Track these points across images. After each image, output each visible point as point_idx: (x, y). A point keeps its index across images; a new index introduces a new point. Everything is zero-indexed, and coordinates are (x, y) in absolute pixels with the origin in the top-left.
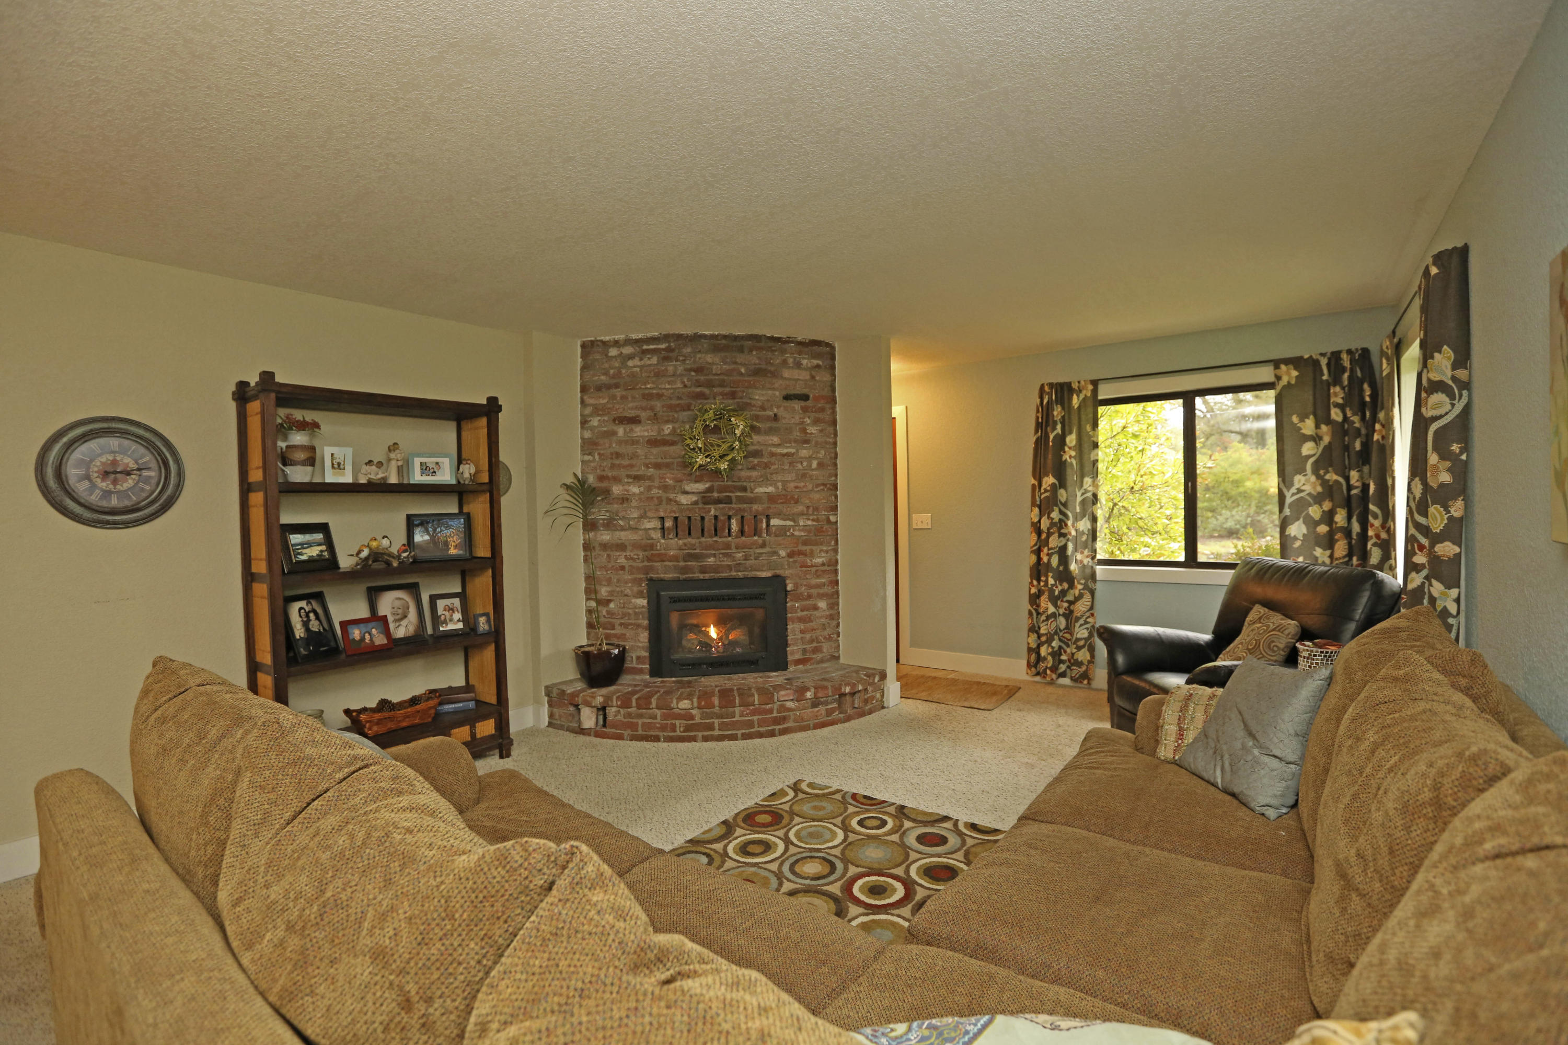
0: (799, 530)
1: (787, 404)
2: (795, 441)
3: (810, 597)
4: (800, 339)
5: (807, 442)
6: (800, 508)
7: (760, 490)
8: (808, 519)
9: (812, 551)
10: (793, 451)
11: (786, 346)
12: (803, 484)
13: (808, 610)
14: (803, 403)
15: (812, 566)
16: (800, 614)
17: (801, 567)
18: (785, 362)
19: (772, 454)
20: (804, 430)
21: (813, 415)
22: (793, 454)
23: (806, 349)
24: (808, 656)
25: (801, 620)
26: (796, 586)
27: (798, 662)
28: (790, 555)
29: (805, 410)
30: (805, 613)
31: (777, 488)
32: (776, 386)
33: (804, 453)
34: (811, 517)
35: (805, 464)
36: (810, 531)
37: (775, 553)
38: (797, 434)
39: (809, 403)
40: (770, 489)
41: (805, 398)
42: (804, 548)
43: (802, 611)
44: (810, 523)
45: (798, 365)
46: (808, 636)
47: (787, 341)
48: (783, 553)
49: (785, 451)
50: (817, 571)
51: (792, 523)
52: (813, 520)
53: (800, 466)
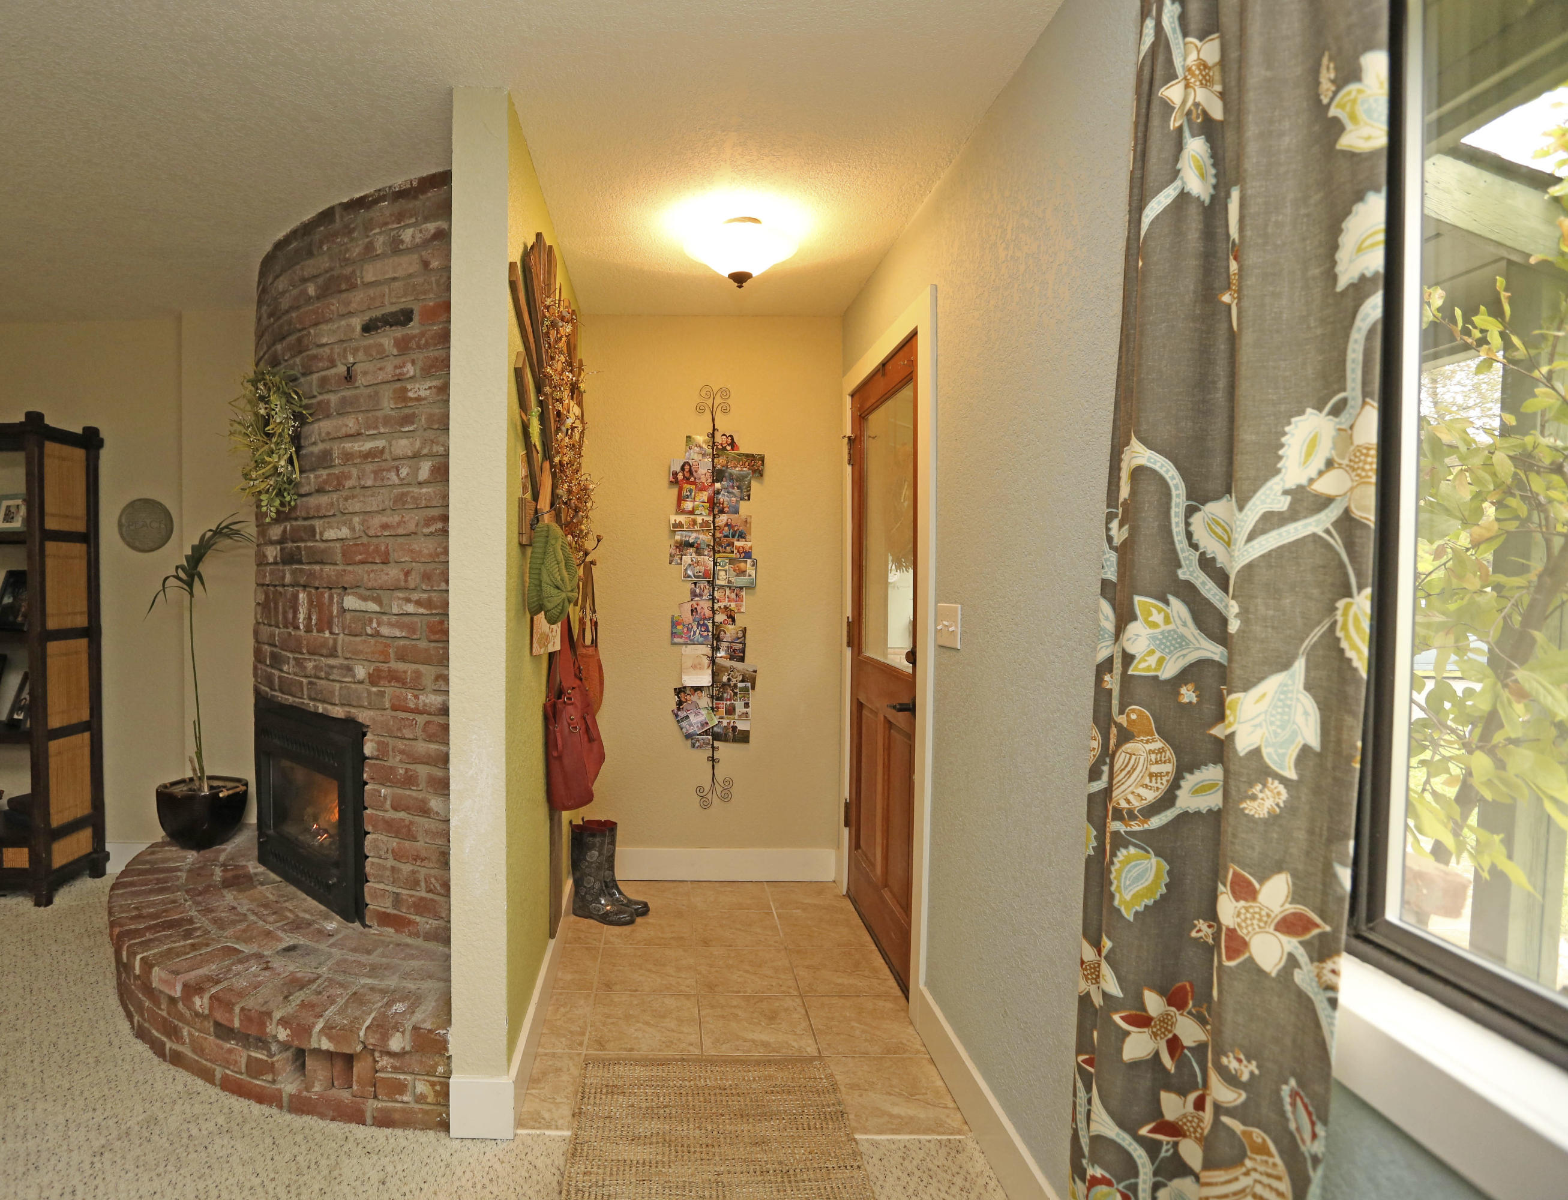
0: (390, 624)
1: (371, 340)
2: (387, 421)
3: (410, 780)
4: (399, 181)
5: (408, 419)
6: (392, 573)
7: (330, 534)
8: (408, 600)
9: (418, 675)
10: (380, 443)
11: (375, 213)
12: (397, 518)
13: (406, 809)
14: (399, 332)
15: (417, 711)
16: (391, 814)
17: (394, 708)
18: (369, 247)
19: (348, 457)
20: (401, 396)
21: (420, 356)
22: (382, 451)
23: (411, 205)
24: (403, 912)
25: (392, 828)
26: (383, 749)
27: (385, 919)
28: (374, 679)
29: (403, 346)
30: (402, 815)
31: (352, 529)
32: (353, 307)
33: (403, 446)
34: (415, 596)
35: (404, 472)
36: (412, 628)
37: (349, 669)
38: (388, 405)
39: (414, 328)
40: (344, 532)
41: (404, 317)
42: (401, 666)
43: (395, 808)
44: (410, 608)
45: (396, 247)
46: (406, 868)
47: (378, 198)
48: (361, 672)
49: (368, 445)
50: (428, 723)
51: (373, 607)
52: (418, 603)
53: (393, 476)
